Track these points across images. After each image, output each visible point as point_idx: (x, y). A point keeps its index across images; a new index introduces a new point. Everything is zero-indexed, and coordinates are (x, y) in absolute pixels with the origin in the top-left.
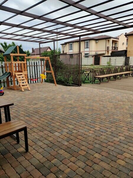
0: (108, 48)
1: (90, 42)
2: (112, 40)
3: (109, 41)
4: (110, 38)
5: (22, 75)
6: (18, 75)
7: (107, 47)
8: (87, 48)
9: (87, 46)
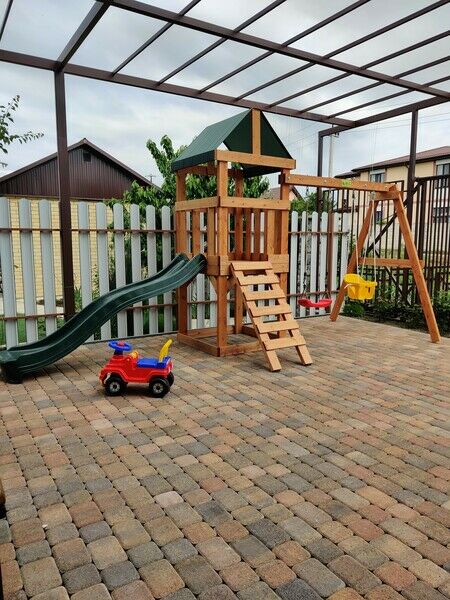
5: (262, 272)
6: (246, 273)
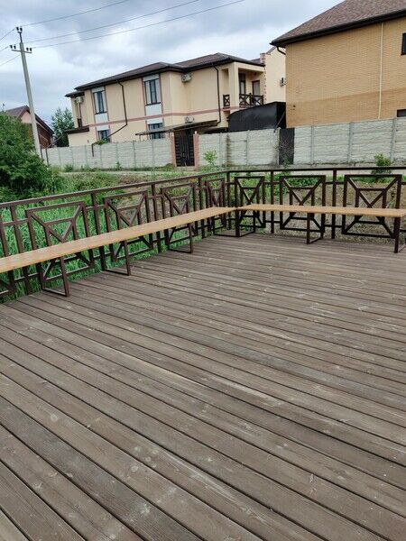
0: (226, 99)
1: (160, 79)
2: (240, 70)
3: (226, 72)
4: (230, 60)
7: (224, 96)
8: (152, 104)
9: (153, 94)
